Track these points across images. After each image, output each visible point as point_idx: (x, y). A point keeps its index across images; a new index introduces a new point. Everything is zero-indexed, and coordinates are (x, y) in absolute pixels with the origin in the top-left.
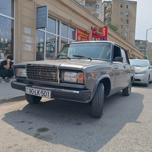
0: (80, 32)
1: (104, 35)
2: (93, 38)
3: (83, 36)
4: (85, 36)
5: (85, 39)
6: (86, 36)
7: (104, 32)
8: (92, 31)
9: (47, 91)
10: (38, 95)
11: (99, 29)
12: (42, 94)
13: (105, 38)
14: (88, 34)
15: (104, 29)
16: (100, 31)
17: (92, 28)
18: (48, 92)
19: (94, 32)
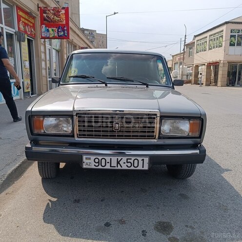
0: (21, 13)
1: (64, 22)
2: (44, 26)
3: (26, 22)
4: (29, 21)
5: (31, 26)
6: (31, 22)
7: (63, 17)
8: (39, 13)
9: (140, 159)
10: (119, 167)
11: (53, 10)
12: (129, 165)
13: (65, 28)
14: (34, 18)
15: (63, 12)
16: (54, 14)
17: (38, 7)
18: (143, 160)
19: (45, 15)
